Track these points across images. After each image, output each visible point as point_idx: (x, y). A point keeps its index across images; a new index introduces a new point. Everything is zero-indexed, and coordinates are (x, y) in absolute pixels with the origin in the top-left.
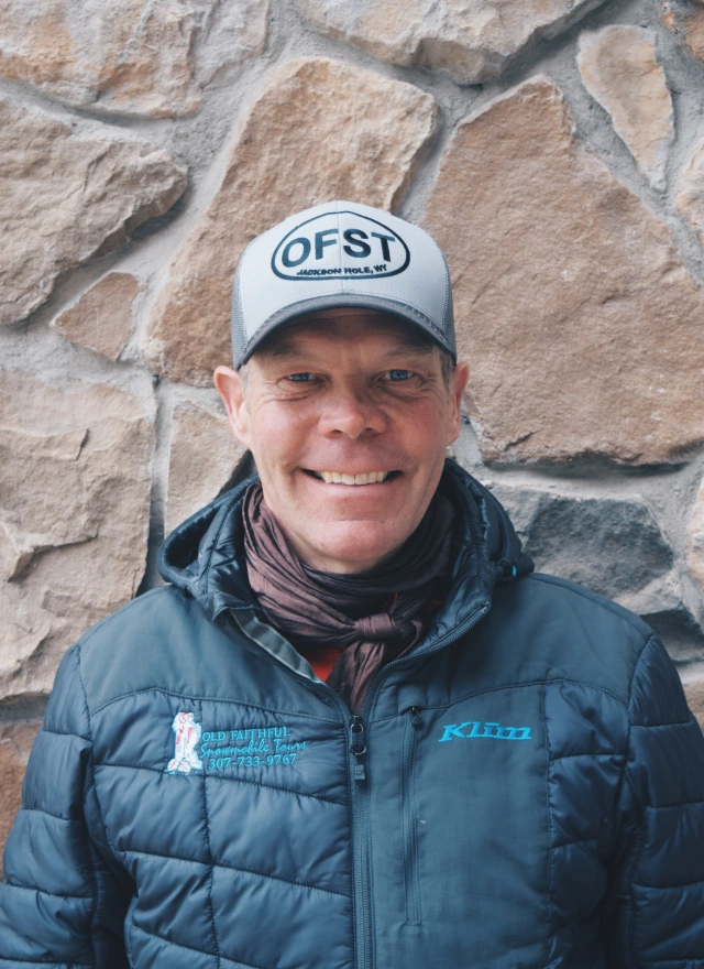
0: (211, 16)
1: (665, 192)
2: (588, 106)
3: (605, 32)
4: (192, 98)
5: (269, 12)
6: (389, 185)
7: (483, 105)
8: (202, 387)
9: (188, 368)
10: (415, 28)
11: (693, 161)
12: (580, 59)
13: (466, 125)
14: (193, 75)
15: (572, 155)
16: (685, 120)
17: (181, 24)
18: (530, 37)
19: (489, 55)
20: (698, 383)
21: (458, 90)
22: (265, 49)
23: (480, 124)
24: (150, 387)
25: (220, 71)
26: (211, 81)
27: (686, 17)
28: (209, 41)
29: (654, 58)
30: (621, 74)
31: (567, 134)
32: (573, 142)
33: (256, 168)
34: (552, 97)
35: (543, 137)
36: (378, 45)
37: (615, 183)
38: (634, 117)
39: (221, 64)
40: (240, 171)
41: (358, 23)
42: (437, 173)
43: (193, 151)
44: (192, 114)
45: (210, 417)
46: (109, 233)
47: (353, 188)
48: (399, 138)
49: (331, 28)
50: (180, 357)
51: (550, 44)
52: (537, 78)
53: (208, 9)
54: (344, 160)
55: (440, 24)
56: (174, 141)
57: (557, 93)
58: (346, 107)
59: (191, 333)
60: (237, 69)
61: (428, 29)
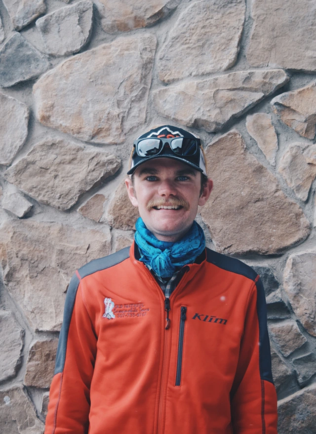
0: (128, 112)
1: (275, 166)
2: (250, 139)
3: (255, 115)
4: (122, 138)
5: (147, 110)
7: (216, 139)
8: (126, 230)
9: (121, 224)
10: (193, 115)
11: (284, 156)
12: (247, 124)
13: (210, 146)
14: (122, 131)
15: (244, 155)
16: (282, 143)
17: (118, 115)
18: (231, 118)
19: (217, 124)
20: (286, 228)
21: (207, 134)
22: (146, 122)
23: (215, 145)
24: (109, 231)
25: (131, 129)
26: (128, 132)
27: (281, 111)
28: (128, 120)
29: (271, 123)
30: (260, 129)
31: (243, 148)
32: (245, 151)
34: (238, 136)
35: (235, 149)
36: (181, 120)
37: (259, 164)
38: (265, 142)
39: (131, 127)
41: (175, 114)
43: (123, 155)
44: (122, 143)
45: (128, 240)
46: (96, 181)
49: (166, 115)
50: (118, 221)
51: (238, 119)
52: (233, 130)
53: (127, 110)
55: (201, 114)
56: (117, 152)
57: (239, 135)
59: (122, 213)
60: (137, 128)
61: (196, 117)
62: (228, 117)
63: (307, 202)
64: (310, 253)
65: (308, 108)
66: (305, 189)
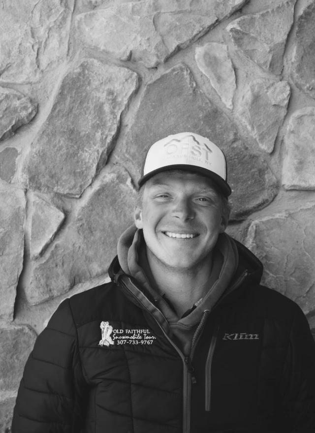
0: (45, 43)
1: (233, 110)
2: (200, 76)
3: (206, 45)
4: (38, 76)
5: (69, 40)
6: (119, 109)
7: (158, 75)
8: (44, 193)
9: (39, 186)
10: (128, 46)
11: (243, 97)
12: (196, 57)
13: (150, 85)
14: (38, 66)
15: (194, 96)
16: (240, 80)
17: (33, 46)
18: (175, 48)
19: (158, 56)
20: (247, 187)
21: (147, 70)
22: (68, 55)
23: (156, 84)
24: (23, 194)
25: (50, 64)
26: (46, 69)
27: (239, 39)
28: (45, 53)
29: (227, 55)
30: (212, 62)
31: (192, 87)
32: (194, 90)
33: (65, 104)
34: (185, 72)
35: (182, 88)
36: (113, 53)
37: (212, 106)
38: (219, 79)
39: (50, 62)
40: (58, 105)
41: (105, 45)
42: (139, 104)
43: (39, 97)
46: (5, 131)
47: (104, 111)
48: (123, 90)
49: (94, 46)
50: (35, 181)
51: (184, 50)
52: (179, 65)
53: (44, 40)
54: (101, 100)
55: (138, 44)
56: (32, 93)
57: (187, 70)
58: (101, 78)
59: (39, 171)
60: (57, 63)
61: (131, 47)
62: (172, 47)
63: (272, 153)
64: (277, 218)
65: (273, 35)
66: (271, 137)
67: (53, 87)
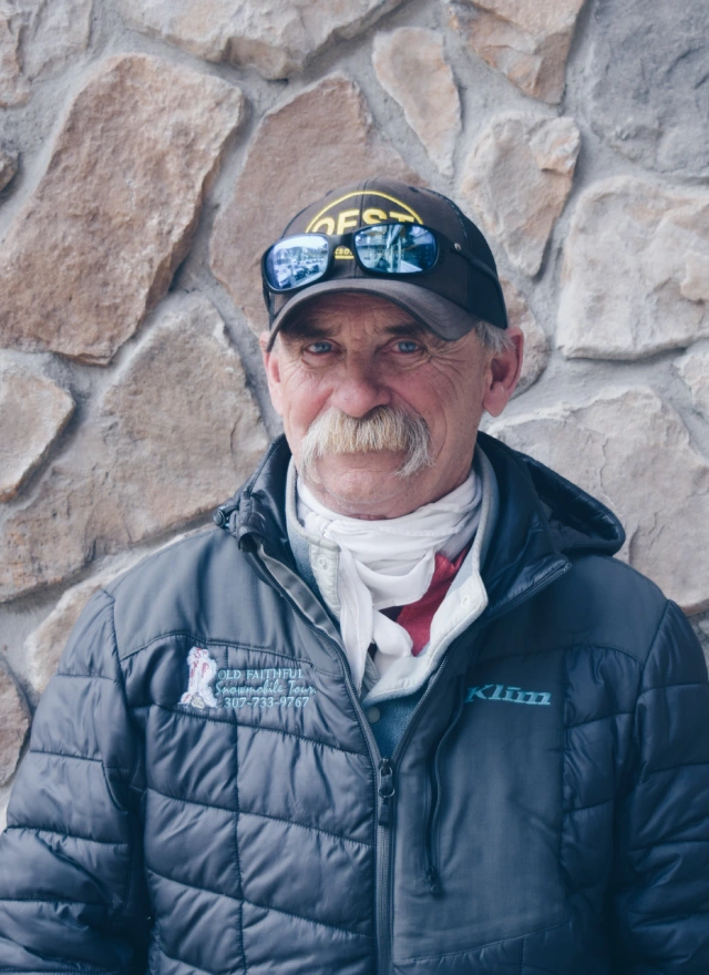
0: (38, 16)
1: (453, 177)
2: (383, 99)
3: (397, 33)
4: (21, 90)
5: (92, 12)
6: (200, 169)
7: (288, 96)
8: (29, 352)
9: (16, 335)
10: (222, 28)
11: (477, 150)
12: (375, 57)
13: (270, 116)
14: (22, 69)
15: (367, 144)
16: (471, 112)
17: (9, 22)
18: (329, 37)
19: (290, 53)
21: (265, 84)
22: (89, 45)
23: (284, 116)
25: (47, 65)
26: (39, 74)
27: (469, 21)
28: (36, 38)
29: (442, 57)
30: (411, 72)
31: (364, 124)
32: (368, 132)
33: (78, 153)
34: (349, 91)
35: (341, 127)
36: (190, 42)
37: (407, 169)
38: (425, 110)
39: (47, 60)
40: (64, 156)
41: (172, 23)
42: (245, 158)
43: (23, 138)
44: (22, 104)
45: (36, 380)
47: (167, 172)
48: (210, 126)
49: (148, 28)
50: (9, 325)
51: (345, 43)
52: (335, 74)
53: (35, 9)
54: (159, 147)
55: (246, 24)
56: (5, 129)
57: (354, 87)
58: (161, 98)
59: (18, 303)
60: (63, 63)
61: (230, 31)
62: (322, 33)
63: (539, 276)
64: (545, 420)
65: (544, 16)
66: (535, 241)
67: (54, 117)
